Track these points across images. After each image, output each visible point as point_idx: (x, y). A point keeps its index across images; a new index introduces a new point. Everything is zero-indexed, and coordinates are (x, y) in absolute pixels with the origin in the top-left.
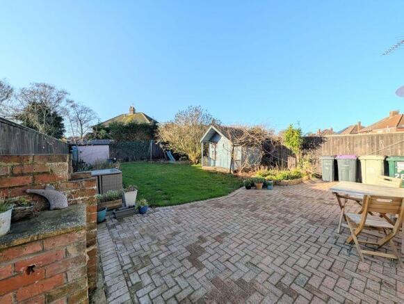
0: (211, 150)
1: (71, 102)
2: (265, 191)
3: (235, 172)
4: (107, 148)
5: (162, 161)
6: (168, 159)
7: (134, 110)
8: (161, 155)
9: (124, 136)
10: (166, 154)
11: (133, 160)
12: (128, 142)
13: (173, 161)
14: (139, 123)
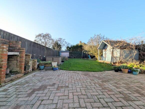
0: (104, 53)
1: (66, 42)
2: (129, 75)
3: (114, 63)
4: (68, 53)
5: (85, 58)
6: (89, 58)
7: (81, 42)
8: (86, 56)
9: (74, 49)
10: (88, 56)
11: (77, 58)
12: (75, 52)
13: (90, 58)
14: (79, 45)
